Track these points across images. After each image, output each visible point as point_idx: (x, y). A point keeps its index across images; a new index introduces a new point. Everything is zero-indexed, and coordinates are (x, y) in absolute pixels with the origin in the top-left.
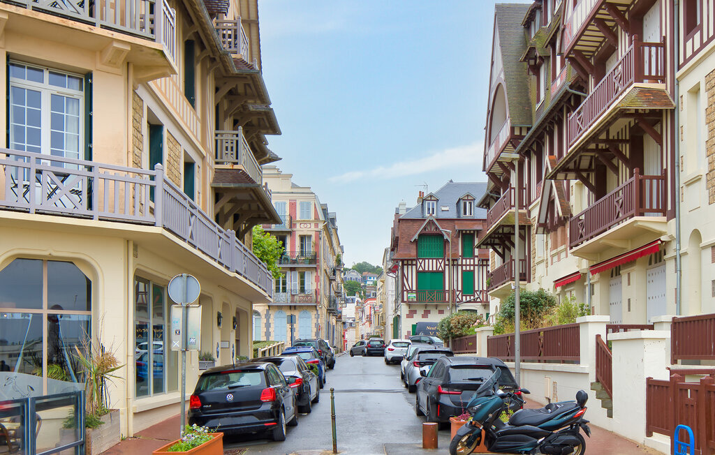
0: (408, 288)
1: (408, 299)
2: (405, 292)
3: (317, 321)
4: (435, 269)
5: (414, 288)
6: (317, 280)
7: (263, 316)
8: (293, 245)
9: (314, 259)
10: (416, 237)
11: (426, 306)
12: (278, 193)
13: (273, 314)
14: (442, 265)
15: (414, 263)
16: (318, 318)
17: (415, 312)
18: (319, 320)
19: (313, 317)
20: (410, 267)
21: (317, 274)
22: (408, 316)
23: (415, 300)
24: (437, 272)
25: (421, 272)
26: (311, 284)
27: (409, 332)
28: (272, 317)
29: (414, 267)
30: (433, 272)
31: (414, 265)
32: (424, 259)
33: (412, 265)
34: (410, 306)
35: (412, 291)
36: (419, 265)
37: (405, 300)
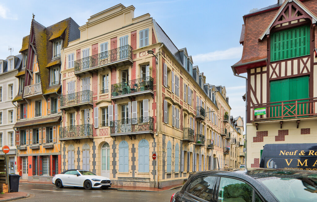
0: (255, 103)
1: (255, 117)
2: (252, 110)
3: (154, 149)
4: (295, 73)
5: (265, 101)
6: (154, 107)
7: (111, 147)
8: (134, 75)
9: (151, 85)
10: (267, 32)
11: (282, 124)
12: (123, 28)
13: (118, 144)
14: (308, 65)
15: (265, 69)
16: (155, 146)
17: (266, 133)
18: (156, 148)
19: (151, 145)
20: (259, 76)
21: (154, 101)
22: (255, 140)
23: (265, 116)
24: (301, 76)
25: (275, 80)
26: (148, 112)
27: (256, 160)
28: (117, 147)
29: (265, 75)
30: (293, 77)
31: (264, 72)
32: (279, 62)
33: (262, 73)
34: (257, 126)
35: (260, 106)
36: (271, 71)
37: (251, 119)
